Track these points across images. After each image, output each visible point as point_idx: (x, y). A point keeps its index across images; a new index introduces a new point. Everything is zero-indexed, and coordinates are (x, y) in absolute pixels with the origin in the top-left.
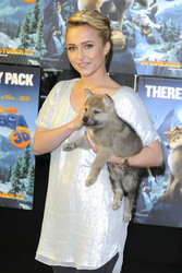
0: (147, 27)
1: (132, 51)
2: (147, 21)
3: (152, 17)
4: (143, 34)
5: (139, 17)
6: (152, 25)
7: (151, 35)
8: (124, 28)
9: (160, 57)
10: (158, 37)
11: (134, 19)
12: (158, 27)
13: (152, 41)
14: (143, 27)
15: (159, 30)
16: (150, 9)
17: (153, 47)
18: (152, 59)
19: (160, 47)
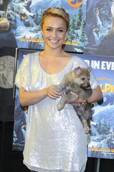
0: (24, 15)
1: (14, 32)
2: (24, 11)
3: (28, 8)
4: (21, 20)
5: (19, 8)
6: (28, 13)
7: (27, 20)
8: (9, 15)
9: (33, 35)
10: (32, 21)
11: (15, 9)
12: (32, 15)
13: (27, 25)
14: (21, 14)
15: (33, 17)
16: (26, 2)
17: (29, 29)
18: (28, 37)
19: (33, 29)
